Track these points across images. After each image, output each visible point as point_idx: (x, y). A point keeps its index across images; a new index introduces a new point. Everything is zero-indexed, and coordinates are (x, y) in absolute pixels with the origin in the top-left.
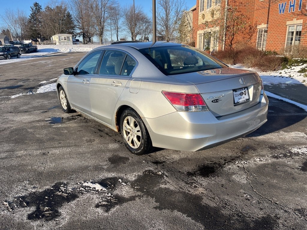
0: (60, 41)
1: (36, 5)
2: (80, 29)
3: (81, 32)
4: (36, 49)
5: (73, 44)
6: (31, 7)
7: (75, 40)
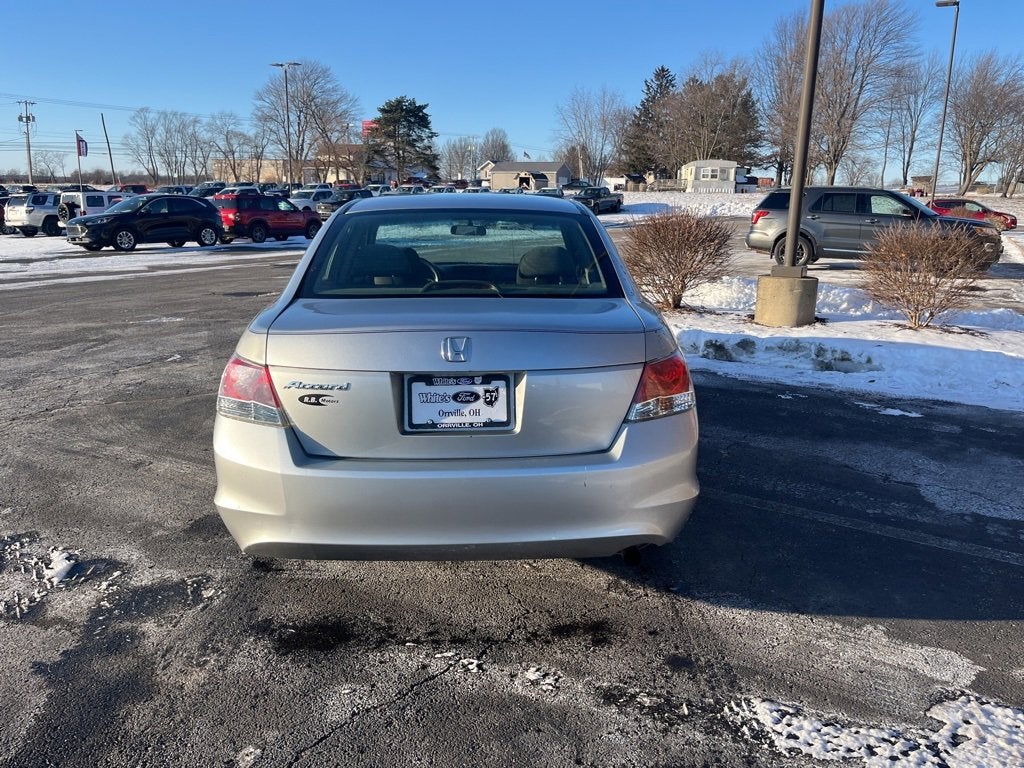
0: (698, 182)
1: (662, 73)
2: (775, 143)
3: (774, 155)
4: (620, 202)
5: (736, 192)
6: (646, 82)
7: (745, 180)
